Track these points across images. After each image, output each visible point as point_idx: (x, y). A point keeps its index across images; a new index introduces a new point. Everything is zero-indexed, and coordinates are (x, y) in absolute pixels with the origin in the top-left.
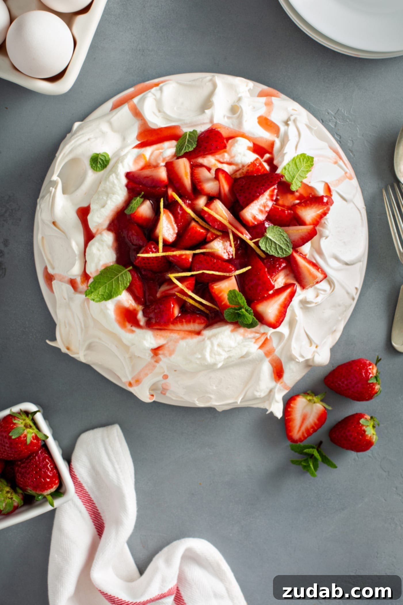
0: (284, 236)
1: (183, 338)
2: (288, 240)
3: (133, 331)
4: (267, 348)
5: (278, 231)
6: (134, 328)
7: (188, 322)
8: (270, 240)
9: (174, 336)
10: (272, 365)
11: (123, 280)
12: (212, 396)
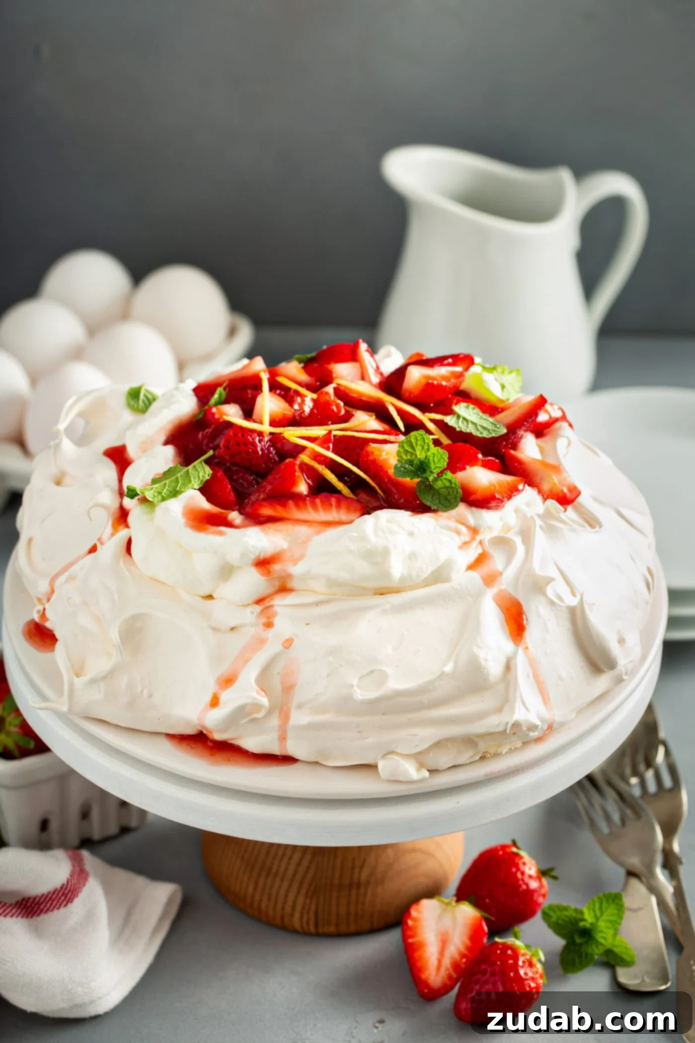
0: (488, 420)
1: (318, 533)
2: (496, 423)
3: (221, 534)
4: (485, 569)
5: (476, 415)
6: (223, 528)
7: (327, 506)
8: (465, 419)
9: (302, 530)
10: (500, 606)
11: (197, 473)
12: (389, 670)
